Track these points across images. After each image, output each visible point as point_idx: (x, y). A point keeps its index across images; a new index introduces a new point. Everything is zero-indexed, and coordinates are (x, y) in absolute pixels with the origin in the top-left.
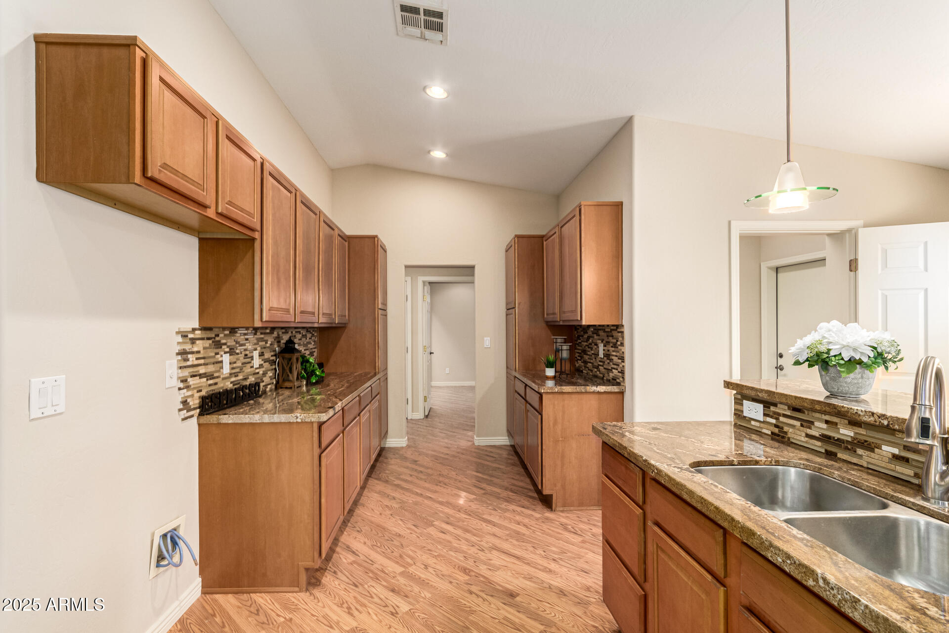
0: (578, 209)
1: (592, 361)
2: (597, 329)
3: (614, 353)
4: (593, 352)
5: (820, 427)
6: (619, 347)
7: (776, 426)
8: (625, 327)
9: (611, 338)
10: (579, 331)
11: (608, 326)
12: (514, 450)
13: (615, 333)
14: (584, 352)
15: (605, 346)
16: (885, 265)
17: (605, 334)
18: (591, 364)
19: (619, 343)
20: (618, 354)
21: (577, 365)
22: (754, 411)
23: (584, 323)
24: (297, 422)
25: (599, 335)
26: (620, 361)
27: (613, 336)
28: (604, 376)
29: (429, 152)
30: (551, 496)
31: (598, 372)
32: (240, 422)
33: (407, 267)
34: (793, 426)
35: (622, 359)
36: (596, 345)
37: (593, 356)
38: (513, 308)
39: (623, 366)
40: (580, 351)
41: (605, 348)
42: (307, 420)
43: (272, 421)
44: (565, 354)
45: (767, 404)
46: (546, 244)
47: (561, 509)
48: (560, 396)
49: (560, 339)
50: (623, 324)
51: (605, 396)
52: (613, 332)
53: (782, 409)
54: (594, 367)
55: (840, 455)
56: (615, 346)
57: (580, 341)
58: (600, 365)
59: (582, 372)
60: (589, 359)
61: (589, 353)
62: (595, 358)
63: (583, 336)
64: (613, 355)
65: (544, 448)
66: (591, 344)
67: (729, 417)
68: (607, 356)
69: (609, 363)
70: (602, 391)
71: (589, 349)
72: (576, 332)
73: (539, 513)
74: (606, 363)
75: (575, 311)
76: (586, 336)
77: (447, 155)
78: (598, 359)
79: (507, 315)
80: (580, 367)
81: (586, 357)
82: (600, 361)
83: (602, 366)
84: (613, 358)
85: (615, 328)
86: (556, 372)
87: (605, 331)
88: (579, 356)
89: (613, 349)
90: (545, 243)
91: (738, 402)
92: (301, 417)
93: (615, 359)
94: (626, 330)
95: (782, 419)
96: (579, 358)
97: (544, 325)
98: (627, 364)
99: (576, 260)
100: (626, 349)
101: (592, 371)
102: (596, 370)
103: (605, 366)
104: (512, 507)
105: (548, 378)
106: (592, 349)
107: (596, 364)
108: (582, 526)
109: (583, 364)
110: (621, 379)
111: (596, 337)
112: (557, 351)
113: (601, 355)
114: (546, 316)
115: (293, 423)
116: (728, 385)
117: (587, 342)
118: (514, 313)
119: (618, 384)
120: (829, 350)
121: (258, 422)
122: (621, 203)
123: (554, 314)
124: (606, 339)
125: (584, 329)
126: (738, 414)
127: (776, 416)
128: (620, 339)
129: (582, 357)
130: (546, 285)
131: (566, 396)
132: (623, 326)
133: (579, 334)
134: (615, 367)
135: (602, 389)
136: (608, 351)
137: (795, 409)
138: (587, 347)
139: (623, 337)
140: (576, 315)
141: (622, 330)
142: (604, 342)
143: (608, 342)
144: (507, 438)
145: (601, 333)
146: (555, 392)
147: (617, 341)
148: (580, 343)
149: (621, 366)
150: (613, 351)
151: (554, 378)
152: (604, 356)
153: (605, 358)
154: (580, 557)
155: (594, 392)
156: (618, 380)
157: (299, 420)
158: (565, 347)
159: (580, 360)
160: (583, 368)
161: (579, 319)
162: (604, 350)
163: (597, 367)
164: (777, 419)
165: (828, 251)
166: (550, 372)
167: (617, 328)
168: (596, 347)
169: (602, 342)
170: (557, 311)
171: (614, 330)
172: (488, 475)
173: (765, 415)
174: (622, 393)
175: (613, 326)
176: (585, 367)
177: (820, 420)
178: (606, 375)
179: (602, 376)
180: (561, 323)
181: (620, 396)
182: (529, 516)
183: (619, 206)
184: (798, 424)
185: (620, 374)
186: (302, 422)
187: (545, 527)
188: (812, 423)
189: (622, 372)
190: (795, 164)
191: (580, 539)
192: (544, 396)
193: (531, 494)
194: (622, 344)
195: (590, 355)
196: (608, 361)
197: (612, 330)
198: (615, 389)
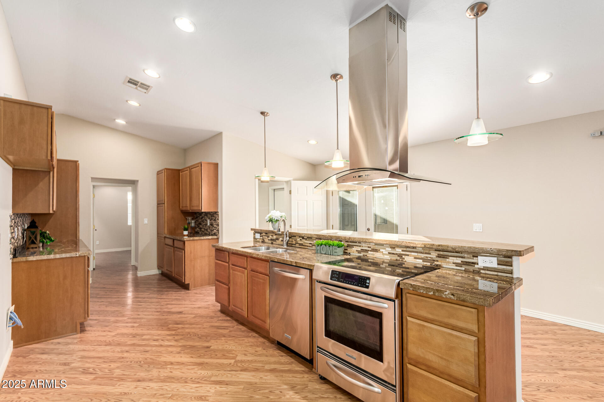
0: (200, 164)
1: (204, 228)
2: (206, 214)
3: (215, 223)
4: (204, 223)
5: (271, 237)
6: (217, 221)
7: (263, 239)
8: (219, 212)
9: (213, 217)
10: (197, 214)
11: (212, 212)
12: (163, 274)
13: (215, 215)
14: (200, 224)
15: (210, 220)
16: (298, 193)
17: (211, 216)
18: (203, 229)
19: (217, 219)
20: (216, 223)
21: (196, 230)
22: (258, 236)
23: (203, 211)
24: (76, 257)
25: (207, 216)
26: (217, 226)
27: (214, 216)
28: (210, 233)
29: (115, 120)
30: (188, 284)
31: (207, 232)
32: (41, 259)
33: (92, 178)
34: (265, 238)
35: (218, 225)
36: (206, 220)
37: (205, 225)
38: (164, 204)
39: (218, 228)
40: (198, 224)
41: (210, 221)
42: (82, 255)
43: (61, 257)
44: (193, 225)
45: (261, 233)
46: (182, 175)
47: (193, 289)
48: (193, 242)
49: (190, 218)
50: (218, 211)
51: (211, 240)
52: (214, 215)
53: (264, 234)
54: (205, 230)
55: (274, 243)
56: (215, 220)
57: (198, 219)
58: (208, 229)
59: (199, 233)
60: (202, 227)
61: (202, 224)
62: (206, 226)
63: (199, 217)
64: (214, 224)
65: (186, 264)
66: (203, 220)
67: (252, 239)
68: (212, 224)
69: (212, 228)
70: (210, 238)
71: (203, 222)
72: (195, 215)
73: (183, 292)
74: (211, 227)
75: (199, 206)
76: (201, 217)
77: (126, 123)
78: (207, 226)
79: (158, 207)
80: (197, 231)
81: (201, 226)
82: (208, 227)
83: (209, 229)
84: (214, 225)
85: (215, 213)
86: (188, 233)
87: (210, 214)
88: (197, 226)
89: (214, 221)
90: (181, 173)
91: (254, 234)
92: (79, 254)
93: (215, 226)
94: (220, 214)
95: (264, 237)
96: (197, 227)
97: (180, 212)
98: (220, 227)
99: (199, 185)
100: (220, 221)
101: (204, 232)
102: (206, 231)
103: (210, 229)
104: (170, 293)
105: (184, 236)
106: (204, 222)
107: (206, 229)
108: (203, 292)
109: (199, 229)
110: (218, 233)
111: (206, 217)
112: (189, 224)
113: (209, 224)
114: (181, 207)
115: (74, 257)
116: (252, 229)
117: (201, 219)
118: (164, 206)
119: (217, 235)
120: (273, 218)
121: (53, 258)
122: (218, 164)
123: (186, 207)
124: (211, 218)
125: (200, 214)
126: (254, 238)
127: (262, 236)
128: (217, 217)
129: (198, 226)
130: (182, 193)
131: (195, 241)
132: (218, 212)
133: (197, 216)
134: (215, 229)
135: (210, 237)
136: (212, 222)
137: (266, 234)
138: (201, 222)
139: (218, 217)
140: (199, 208)
141: (218, 214)
142: (210, 219)
143: (212, 219)
144: (157, 270)
145: (209, 215)
146: (191, 240)
147: (216, 218)
148: (198, 220)
149: (217, 228)
150: (214, 222)
151: (187, 235)
152: (210, 225)
153: (211, 226)
154: (204, 299)
155: (207, 239)
156: (216, 234)
157: (77, 255)
158: (193, 221)
159: (198, 228)
160: (199, 231)
161: (201, 209)
162: (210, 222)
163: (207, 230)
164: (263, 237)
165: (285, 186)
166: (186, 233)
167: (216, 213)
168: (206, 221)
169: (209, 219)
170: (188, 205)
171: (214, 214)
172: (153, 285)
173: (260, 237)
174: (218, 239)
175: (214, 212)
176: (200, 230)
177: (270, 235)
178: (211, 233)
179: (209, 233)
180: (191, 211)
181: (217, 240)
182: (180, 294)
183: (216, 166)
184: (266, 237)
185: (217, 231)
186: (79, 256)
187: (187, 295)
188: (269, 236)
189: (218, 230)
190: (266, 168)
191: (203, 295)
192: (186, 242)
193: (178, 287)
194: (218, 219)
195: (203, 225)
196: (212, 227)
197: (213, 214)
198: (215, 237)
